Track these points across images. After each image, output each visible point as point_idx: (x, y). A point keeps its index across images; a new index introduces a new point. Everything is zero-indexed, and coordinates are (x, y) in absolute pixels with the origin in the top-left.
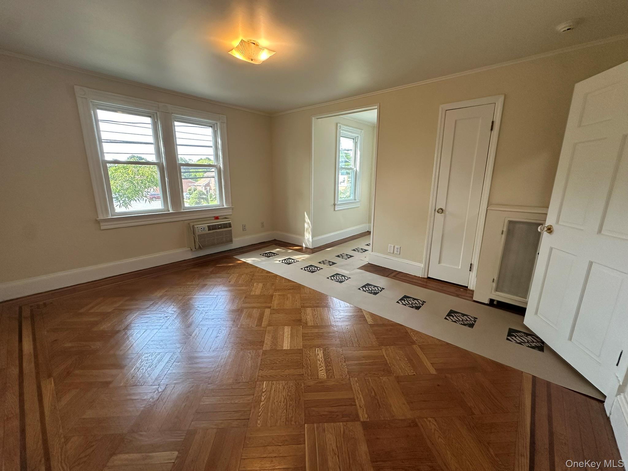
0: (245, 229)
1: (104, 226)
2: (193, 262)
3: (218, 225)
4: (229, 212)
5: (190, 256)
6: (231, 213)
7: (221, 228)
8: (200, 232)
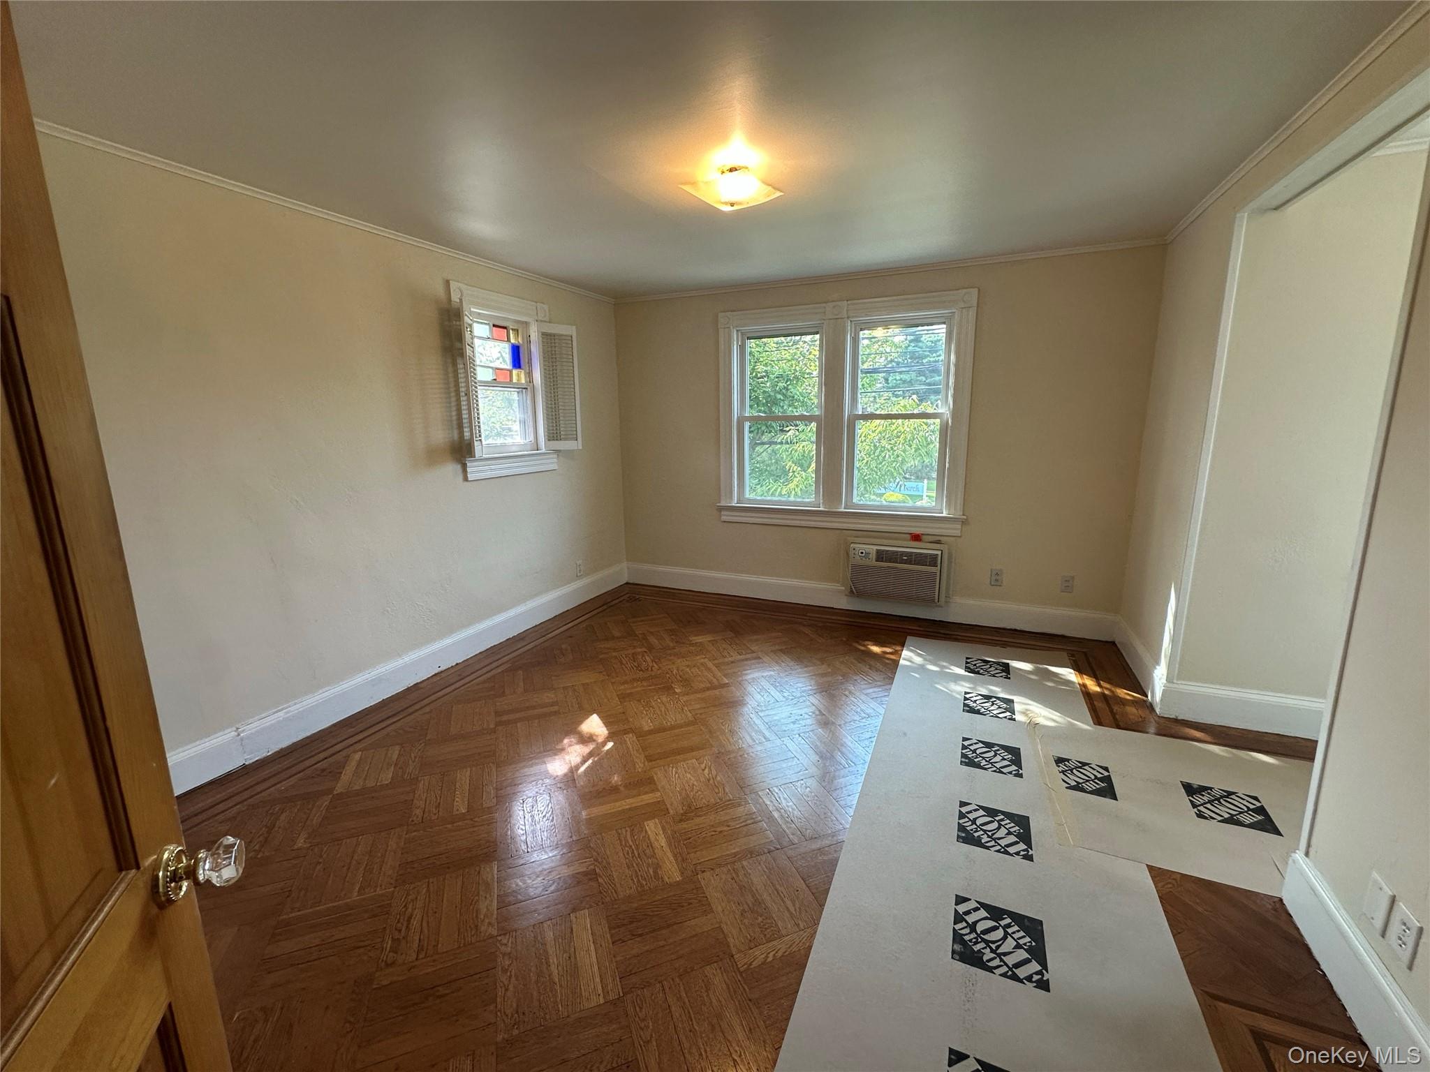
0: (997, 580)
1: (726, 516)
2: (847, 619)
3: (903, 554)
4: (955, 530)
5: (843, 603)
6: (958, 533)
7: (909, 562)
8: (858, 560)
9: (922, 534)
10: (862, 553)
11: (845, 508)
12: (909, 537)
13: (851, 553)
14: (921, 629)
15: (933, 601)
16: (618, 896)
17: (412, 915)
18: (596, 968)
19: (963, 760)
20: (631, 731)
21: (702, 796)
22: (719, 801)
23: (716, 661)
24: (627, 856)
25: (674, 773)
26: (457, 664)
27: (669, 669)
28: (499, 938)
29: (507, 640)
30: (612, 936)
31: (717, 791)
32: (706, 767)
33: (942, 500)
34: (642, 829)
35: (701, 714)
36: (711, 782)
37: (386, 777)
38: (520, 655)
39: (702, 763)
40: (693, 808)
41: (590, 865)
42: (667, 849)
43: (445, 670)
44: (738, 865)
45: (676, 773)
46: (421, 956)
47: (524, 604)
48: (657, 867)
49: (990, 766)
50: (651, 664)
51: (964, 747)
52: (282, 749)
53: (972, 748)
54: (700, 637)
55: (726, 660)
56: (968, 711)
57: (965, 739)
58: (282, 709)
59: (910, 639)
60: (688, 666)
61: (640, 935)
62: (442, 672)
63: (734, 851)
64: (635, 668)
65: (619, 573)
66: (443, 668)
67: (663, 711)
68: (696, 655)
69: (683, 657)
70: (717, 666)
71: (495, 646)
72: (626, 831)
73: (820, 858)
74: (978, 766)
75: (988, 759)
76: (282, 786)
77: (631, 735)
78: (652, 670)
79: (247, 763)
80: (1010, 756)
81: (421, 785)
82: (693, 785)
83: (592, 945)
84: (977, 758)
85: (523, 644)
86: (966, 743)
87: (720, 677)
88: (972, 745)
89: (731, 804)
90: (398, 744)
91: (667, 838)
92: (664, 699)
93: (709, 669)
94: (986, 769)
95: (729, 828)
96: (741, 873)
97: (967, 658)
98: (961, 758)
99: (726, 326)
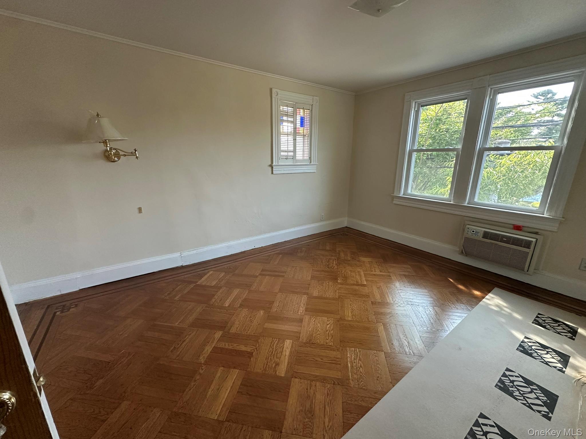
1: (397, 201)
4: (552, 227)
6: (554, 229)
7: (507, 242)
8: (470, 235)
9: (523, 226)
10: (473, 231)
11: (468, 204)
12: (512, 226)
13: (466, 230)
14: (509, 285)
15: (523, 270)
16: (253, 370)
17: (186, 340)
18: (224, 400)
19: (499, 384)
20: (307, 294)
21: (318, 338)
22: (325, 344)
23: (366, 272)
24: (269, 353)
25: (313, 321)
26: (262, 247)
27: (341, 270)
28: (203, 365)
29: (285, 241)
30: (240, 388)
31: (327, 338)
32: (329, 324)
33: (545, 207)
34: (283, 342)
35: (343, 296)
36: (327, 332)
37: (214, 283)
38: (284, 249)
39: (329, 321)
40: (311, 342)
41: (252, 350)
42: (287, 357)
43: (257, 248)
44: (313, 383)
45: (314, 321)
46: (177, 359)
47: (294, 228)
48: (277, 364)
49: (522, 398)
50: (334, 266)
51: (504, 375)
52: (195, 263)
53: (511, 378)
54: (365, 258)
55: (372, 273)
56: (521, 351)
57: (508, 370)
58: (196, 250)
59: (496, 289)
60: (351, 271)
61: (250, 395)
62: (255, 249)
63: (317, 374)
64: (326, 266)
65: (344, 222)
66: (256, 247)
67: (326, 289)
68: (358, 267)
69: (351, 266)
70: (365, 275)
71: (279, 243)
72: (276, 340)
73: (360, 402)
74: (511, 394)
75: (522, 392)
76: (186, 276)
77: (306, 296)
78: (333, 269)
79: (183, 265)
80: (545, 398)
81: (221, 290)
82: (318, 330)
83: (230, 388)
84: (512, 387)
85: (290, 244)
86: (508, 373)
87: (364, 280)
88: (512, 376)
89: (330, 348)
90: (224, 272)
91: (291, 352)
92: (331, 283)
93: (360, 276)
94: (516, 399)
95: (322, 361)
96: (313, 388)
97: (539, 314)
98: (498, 382)
99: (408, 100)
